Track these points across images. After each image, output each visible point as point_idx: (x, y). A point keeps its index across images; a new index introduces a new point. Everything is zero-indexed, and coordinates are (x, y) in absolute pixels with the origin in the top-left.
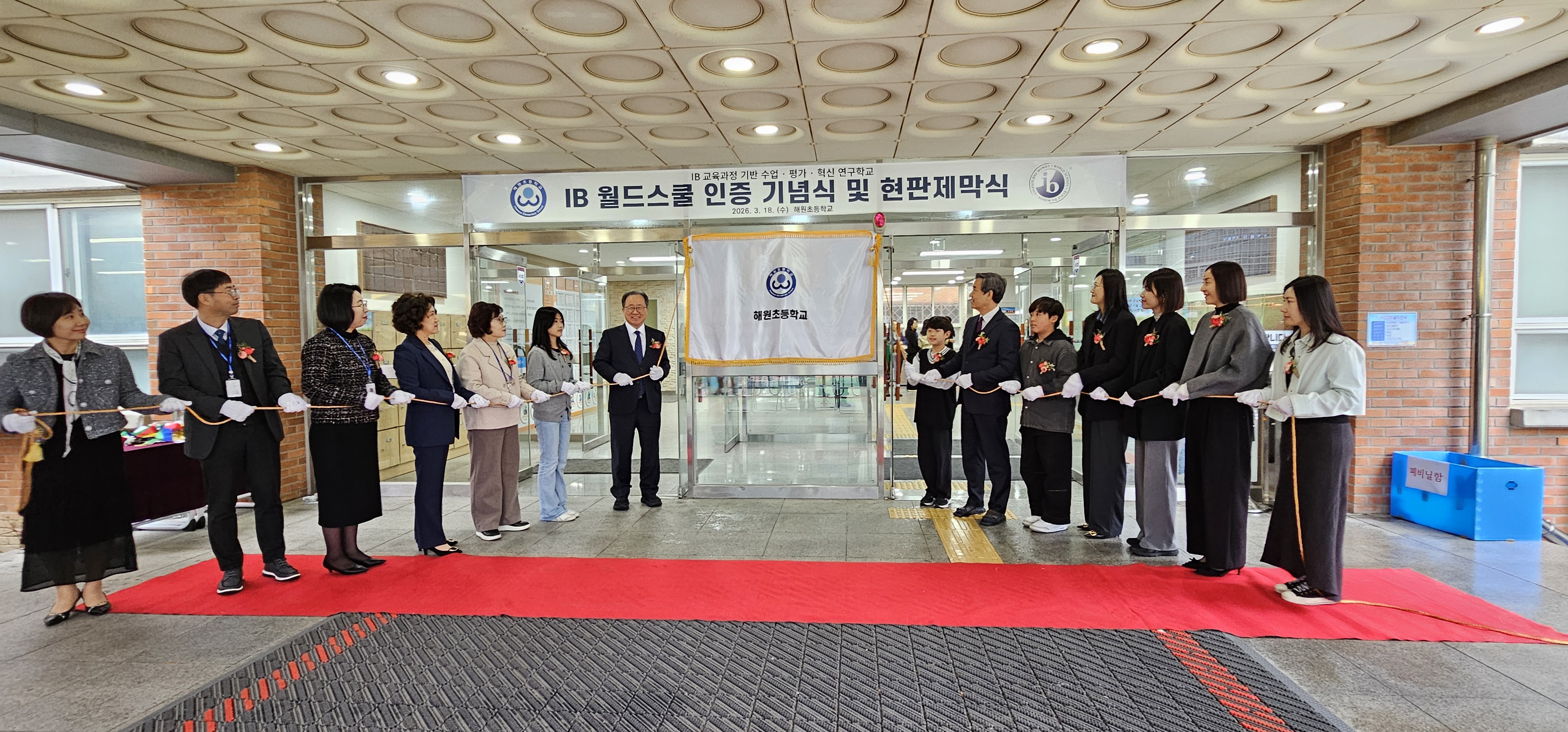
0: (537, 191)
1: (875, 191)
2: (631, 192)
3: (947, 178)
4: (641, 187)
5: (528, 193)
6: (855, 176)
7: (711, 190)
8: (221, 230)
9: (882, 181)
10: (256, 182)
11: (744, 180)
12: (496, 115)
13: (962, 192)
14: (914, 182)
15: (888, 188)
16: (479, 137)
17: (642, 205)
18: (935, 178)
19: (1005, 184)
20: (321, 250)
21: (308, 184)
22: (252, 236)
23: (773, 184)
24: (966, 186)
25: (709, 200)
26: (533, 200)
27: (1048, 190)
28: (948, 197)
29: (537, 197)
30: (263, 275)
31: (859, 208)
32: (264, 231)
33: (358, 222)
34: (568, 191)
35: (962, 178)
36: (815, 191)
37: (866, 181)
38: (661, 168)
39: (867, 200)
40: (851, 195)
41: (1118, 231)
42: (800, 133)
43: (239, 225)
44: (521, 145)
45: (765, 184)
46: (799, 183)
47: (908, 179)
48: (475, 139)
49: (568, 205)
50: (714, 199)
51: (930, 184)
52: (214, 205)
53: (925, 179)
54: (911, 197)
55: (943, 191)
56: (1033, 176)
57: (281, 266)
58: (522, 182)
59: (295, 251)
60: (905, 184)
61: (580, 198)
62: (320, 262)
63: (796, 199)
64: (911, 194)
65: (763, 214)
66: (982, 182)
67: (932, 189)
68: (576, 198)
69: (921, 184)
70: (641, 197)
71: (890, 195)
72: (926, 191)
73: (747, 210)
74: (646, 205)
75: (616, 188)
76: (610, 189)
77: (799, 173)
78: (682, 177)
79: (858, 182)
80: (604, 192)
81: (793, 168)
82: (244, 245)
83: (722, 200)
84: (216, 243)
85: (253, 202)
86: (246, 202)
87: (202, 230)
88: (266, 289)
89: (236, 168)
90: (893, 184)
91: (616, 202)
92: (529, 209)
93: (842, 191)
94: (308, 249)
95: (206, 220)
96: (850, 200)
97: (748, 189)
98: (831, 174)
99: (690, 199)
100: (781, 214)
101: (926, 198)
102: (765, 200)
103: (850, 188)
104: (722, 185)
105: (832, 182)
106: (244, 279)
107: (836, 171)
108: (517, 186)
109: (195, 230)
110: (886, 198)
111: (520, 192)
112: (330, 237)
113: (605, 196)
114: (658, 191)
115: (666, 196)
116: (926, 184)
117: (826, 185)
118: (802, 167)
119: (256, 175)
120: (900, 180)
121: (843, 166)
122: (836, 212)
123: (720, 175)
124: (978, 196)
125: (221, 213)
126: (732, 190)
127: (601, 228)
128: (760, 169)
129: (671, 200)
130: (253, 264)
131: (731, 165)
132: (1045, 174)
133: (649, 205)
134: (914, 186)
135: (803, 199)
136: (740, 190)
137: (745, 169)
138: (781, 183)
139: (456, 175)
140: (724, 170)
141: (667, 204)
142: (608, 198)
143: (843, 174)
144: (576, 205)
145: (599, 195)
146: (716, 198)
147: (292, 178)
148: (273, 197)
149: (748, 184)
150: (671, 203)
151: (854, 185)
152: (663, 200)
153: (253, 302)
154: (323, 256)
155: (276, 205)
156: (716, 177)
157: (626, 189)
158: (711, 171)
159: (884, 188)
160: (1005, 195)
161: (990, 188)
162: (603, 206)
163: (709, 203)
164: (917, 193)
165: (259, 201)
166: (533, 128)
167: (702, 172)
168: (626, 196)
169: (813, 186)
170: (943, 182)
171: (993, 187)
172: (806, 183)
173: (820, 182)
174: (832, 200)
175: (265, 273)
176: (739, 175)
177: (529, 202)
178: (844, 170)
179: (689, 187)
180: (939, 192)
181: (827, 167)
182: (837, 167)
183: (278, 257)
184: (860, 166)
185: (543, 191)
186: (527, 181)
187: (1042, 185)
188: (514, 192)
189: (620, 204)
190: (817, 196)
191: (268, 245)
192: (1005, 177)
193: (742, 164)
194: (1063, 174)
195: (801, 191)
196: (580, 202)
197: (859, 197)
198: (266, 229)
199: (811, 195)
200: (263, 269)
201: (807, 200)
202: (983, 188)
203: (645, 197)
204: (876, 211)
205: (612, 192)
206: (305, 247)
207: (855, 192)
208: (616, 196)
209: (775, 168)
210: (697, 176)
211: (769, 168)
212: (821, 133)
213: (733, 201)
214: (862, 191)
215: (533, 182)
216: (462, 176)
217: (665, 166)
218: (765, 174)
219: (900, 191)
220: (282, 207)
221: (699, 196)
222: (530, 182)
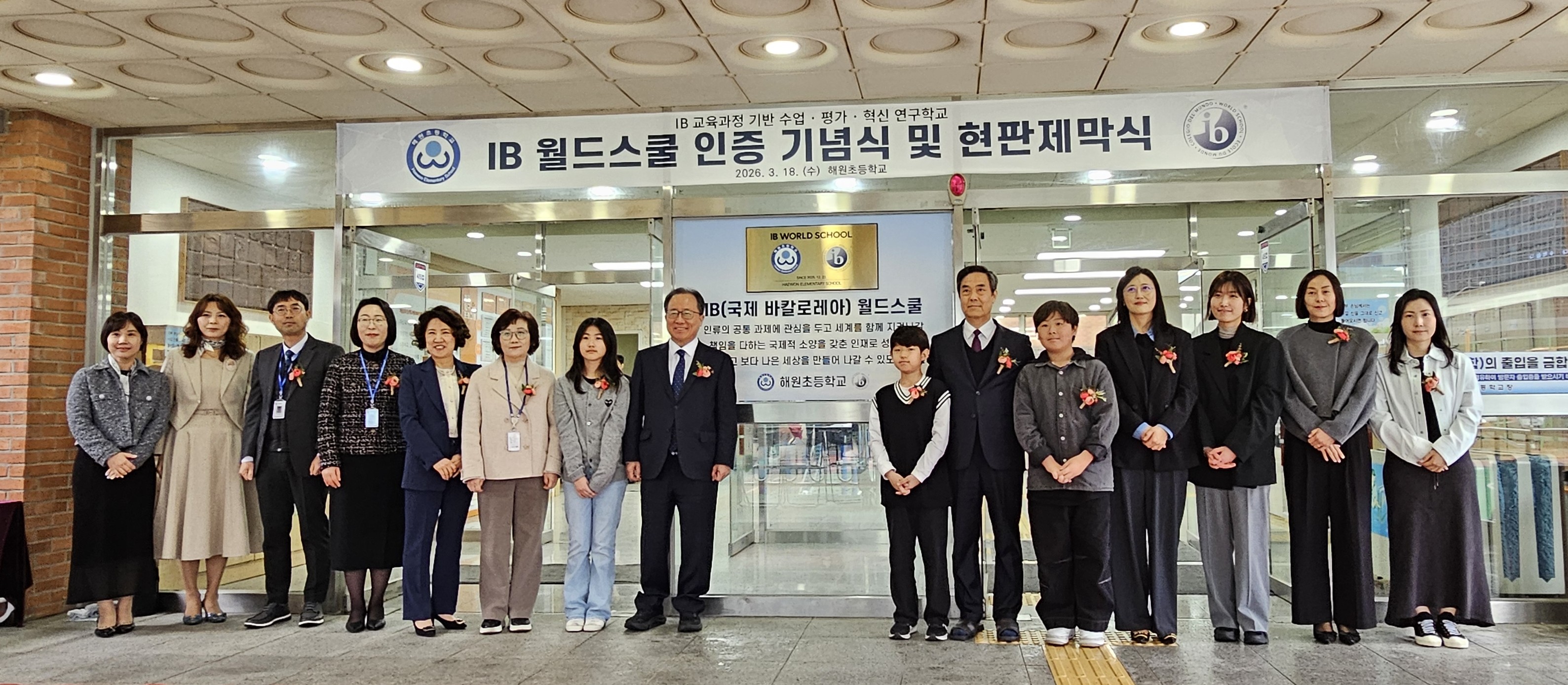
0: (446, 146)
1: (950, 142)
2: (585, 147)
3: (1059, 122)
4: (600, 140)
5: (433, 149)
6: (920, 121)
7: (705, 142)
9: (961, 128)
10: (36, 133)
11: (754, 128)
12: (385, 26)
13: (1082, 142)
14: (1009, 129)
15: (970, 138)
16: (362, 61)
17: (601, 165)
18: (1040, 123)
19: (1147, 131)
20: (126, 234)
21: (110, 139)
22: (22, 211)
23: (797, 133)
24: (1088, 134)
25: (701, 157)
26: (441, 159)
27: (1213, 139)
28: (1060, 150)
29: (446, 154)
30: (33, 269)
31: (926, 167)
32: (41, 204)
33: (183, 199)
34: (492, 146)
35: (1081, 122)
36: (860, 143)
37: (936, 128)
38: (631, 111)
39: (939, 155)
40: (913, 148)
41: (1321, 200)
42: (831, 53)
44: (422, 73)
45: (785, 132)
46: (836, 131)
47: (1000, 124)
48: (354, 64)
49: (492, 166)
50: (708, 156)
51: (1032, 131)
53: (1026, 124)
54: (1005, 151)
55: (1053, 141)
56: (1190, 118)
57: (63, 256)
58: (424, 133)
59: (84, 235)
60: (995, 132)
61: (510, 155)
62: (122, 252)
63: (831, 154)
64: (1004, 147)
65: (781, 178)
66: (1112, 127)
67: (1037, 138)
68: (504, 155)
69: (1020, 132)
70: (600, 154)
71: (972, 148)
72: (1026, 141)
73: (758, 172)
74: (607, 165)
75: (563, 141)
76: (554, 142)
77: (835, 116)
78: (662, 123)
79: (924, 128)
80: (545, 146)
81: (827, 108)
82: (10, 225)
83: (721, 158)
85: (29, 163)
86: (18, 162)
88: (37, 289)
89: (7, 113)
90: (977, 131)
91: (563, 162)
92: (434, 172)
93: (900, 143)
94: (105, 232)
96: (913, 156)
97: (761, 141)
98: (883, 118)
99: (673, 157)
100: (808, 177)
101: (1028, 152)
102: (785, 157)
103: (912, 138)
104: (721, 135)
105: (885, 130)
107: (892, 114)
108: (417, 138)
110: (966, 152)
111: (421, 148)
112: (140, 216)
113: (546, 153)
114: (625, 144)
115: (637, 152)
116: (1027, 131)
117: (877, 134)
118: (841, 108)
119: (36, 123)
120: (987, 125)
121: (901, 106)
122: (890, 174)
123: (719, 121)
124: (1106, 148)
126: (736, 142)
127: (540, 199)
128: (778, 112)
129: (644, 157)
130: (21, 252)
131: (734, 106)
132: (1207, 115)
133: (612, 165)
134: (1009, 134)
135: (842, 154)
136: (748, 143)
137: (756, 112)
138: (808, 132)
139: (330, 123)
140: (725, 113)
141: (639, 164)
142: (551, 155)
143: (902, 117)
144: (504, 166)
145: (539, 151)
146: (712, 155)
147: (89, 129)
148: (58, 156)
149: (760, 133)
150: (645, 163)
151: (918, 134)
152: (633, 158)
153: (16, 310)
154: (126, 243)
155: (61, 167)
156: (712, 123)
157: (578, 142)
158: (705, 114)
159: (963, 138)
160: (1148, 147)
161: (1124, 136)
162: (543, 168)
163: (701, 161)
164: (1013, 145)
165: (38, 160)
166: (438, 45)
167: (689, 115)
168: (578, 153)
169: (856, 135)
170: (1053, 129)
171: (1128, 135)
172: (847, 130)
173: (868, 130)
174: (886, 156)
175: (37, 265)
176: (747, 120)
177: (433, 163)
178: (903, 112)
179: (672, 138)
180: (1046, 144)
181: (877, 107)
182: (893, 107)
183: (59, 244)
184: (928, 105)
185: (455, 146)
186: (433, 132)
187: (1202, 131)
188: (412, 147)
189: (569, 164)
190: (863, 150)
191: (44, 225)
192: (1146, 120)
193: (751, 104)
194: (1234, 115)
195: (839, 143)
196: (510, 161)
197: (926, 151)
198: (43, 202)
199: (854, 147)
200: (35, 260)
202: (1113, 137)
203: (607, 153)
204: (952, 172)
205: (558, 146)
206: (101, 230)
207: (920, 144)
208: (563, 152)
209: (799, 110)
210: (684, 123)
211: (791, 111)
212: (863, 51)
214: (930, 142)
215: (441, 132)
216: (338, 124)
217: (637, 108)
218: (785, 118)
219: (987, 142)
220: (71, 170)
221: (686, 151)
222: (437, 132)
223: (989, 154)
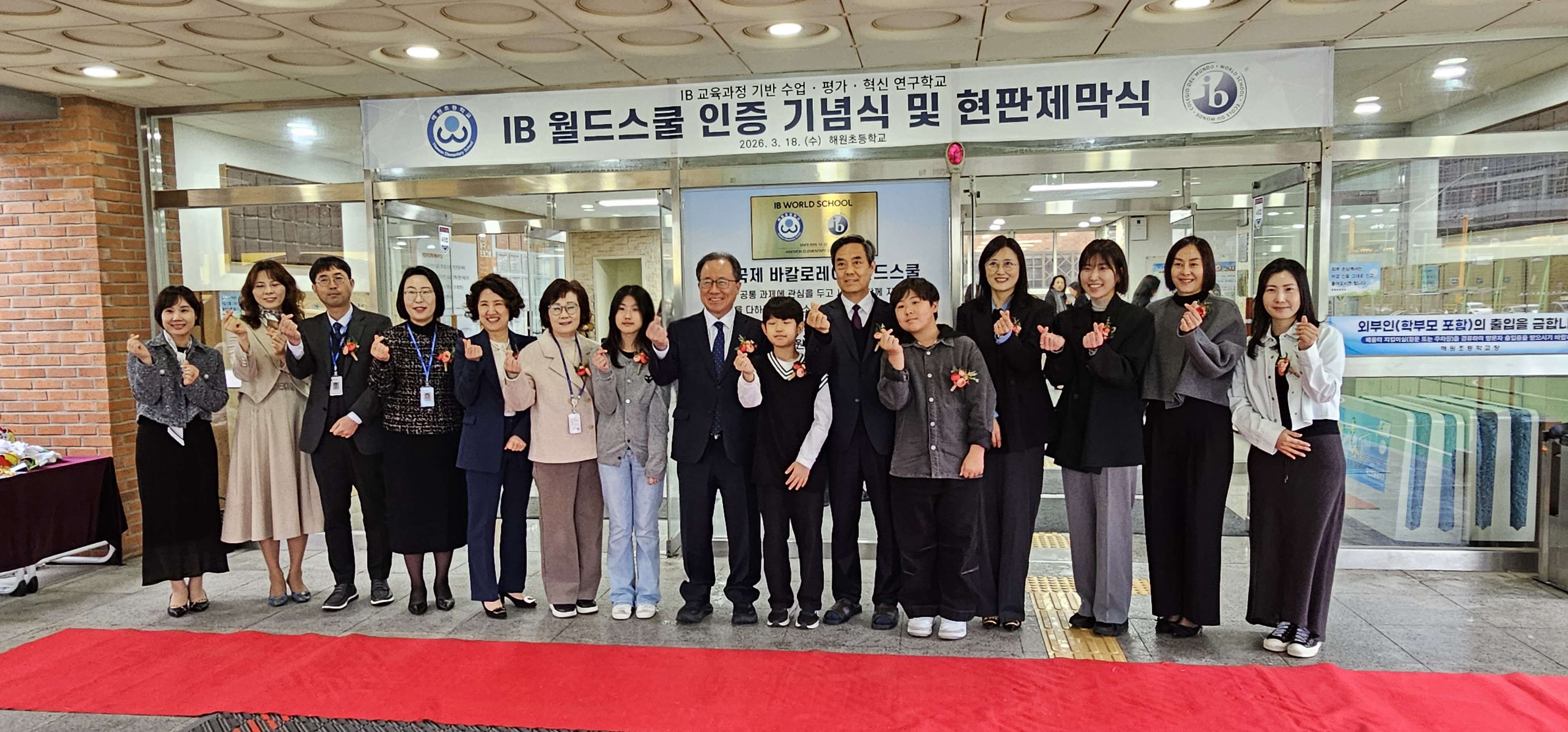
0: (464, 121)
1: (948, 109)
2: (595, 120)
3: (1057, 88)
4: (609, 112)
5: (452, 123)
6: (920, 89)
7: (709, 114)
8: (42, 185)
9: (959, 96)
10: (87, 116)
11: (757, 98)
13: (1080, 108)
14: (1007, 95)
15: (968, 106)
17: (611, 138)
18: (1039, 89)
19: (1145, 96)
20: (175, 209)
21: (153, 117)
22: (82, 192)
23: (798, 103)
24: (1086, 100)
25: (706, 129)
26: (459, 134)
27: (1212, 103)
28: (1058, 117)
29: (464, 129)
30: (99, 247)
31: (925, 136)
32: (98, 185)
33: (222, 167)
34: (507, 120)
35: (1080, 88)
36: (860, 112)
37: (935, 96)
38: (637, 84)
40: (913, 117)
41: (1319, 164)
42: (833, 33)
43: (65, 178)
45: (787, 103)
46: (837, 101)
47: (998, 91)
49: (508, 140)
50: (713, 127)
51: (1030, 98)
52: (32, 152)
53: (1024, 90)
54: (1003, 118)
55: (1051, 107)
56: (1189, 82)
57: (121, 232)
58: (442, 108)
59: (139, 211)
60: (994, 99)
61: (524, 129)
62: (174, 225)
63: (832, 124)
64: (1002, 114)
65: (784, 147)
66: (1111, 92)
67: (1035, 105)
68: (519, 129)
69: (1018, 99)
70: (609, 126)
71: (971, 116)
73: (761, 142)
74: (616, 137)
75: (574, 114)
76: (565, 116)
77: (836, 85)
78: (667, 96)
79: (923, 97)
80: (557, 119)
81: (828, 78)
82: (74, 205)
83: (725, 129)
84: (37, 204)
85: (83, 147)
86: (74, 146)
87: (18, 187)
88: (104, 266)
89: (59, 100)
90: (976, 99)
91: (575, 135)
92: (453, 146)
93: (899, 112)
94: (156, 208)
95: (23, 173)
96: (912, 125)
97: (763, 111)
98: (883, 87)
99: (679, 128)
100: (810, 147)
101: (1025, 119)
102: (787, 128)
103: (911, 107)
104: (725, 106)
105: (885, 99)
106: (74, 253)
107: (891, 82)
108: (436, 113)
109: (9, 187)
110: (964, 121)
111: (440, 123)
112: (186, 191)
113: (558, 127)
114: (633, 116)
115: (644, 124)
116: (1026, 98)
117: (877, 103)
118: (841, 77)
119: (85, 108)
120: (986, 93)
121: (901, 75)
122: (889, 143)
123: (722, 92)
124: (1104, 114)
125: (43, 161)
126: (739, 113)
127: (553, 171)
128: (780, 82)
129: (651, 130)
130: (85, 231)
131: (737, 77)
132: (1207, 79)
133: (621, 137)
134: (1007, 101)
135: (842, 124)
136: (751, 113)
137: (758, 82)
138: (810, 102)
139: (353, 100)
140: (728, 84)
141: (646, 136)
142: (563, 128)
143: (901, 86)
144: (519, 140)
145: (551, 124)
146: (717, 126)
147: (132, 109)
148: (109, 138)
149: (762, 103)
150: (653, 135)
151: (917, 102)
152: (641, 130)
153: (88, 285)
154: (177, 217)
155: (112, 148)
156: (716, 95)
157: (588, 114)
158: (709, 85)
159: (961, 106)
160: (1145, 112)
161: (1122, 102)
162: (556, 141)
163: (706, 132)
164: (1011, 112)
165: (91, 144)
167: (695, 87)
168: (589, 126)
169: (857, 104)
170: (1051, 95)
171: (1127, 100)
172: (847, 100)
173: (867, 99)
174: (885, 125)
175: (101, 243)
176: (750, 90)
177: (453, 137)
178: (902, 81)
179: (678, 110)
180: (1044, 111)
181: (877, 76)
182: (892, 75)
183: (118, 220)
184: (927, 73)
185: (472, 120)
186: (450, 106)
187: (1202, 95)
188: (432, 123)
189: (580, 137)
190: (863, 119)
191: (104, 205)
192: (1145, 84)
193: (752, 75)
194: (1235, 78)
195: (840, 112)
196: (525, 135)
197: (924, 119)
198: (101, 183)
199: (855, 117)
200: (100, 238)
201: (848, 127)
202: (1111, 103)
203: (615, 126)
204: (950, 140)
205: (569, 120)
206: (153, 205)
207: (919, 112)
208: (575, 125)
209: (801, 80)
210: (688, 95)
211: (792, 81)
212: (865, 32)
213: (741, 129)
214: (929, 111)
215: (459, 107)
216: (361, 101)
217: (642, 80)
218: (787, 89)
219: (986, 109)
220: (121, 151)
221: (691, 123)
222: (454, 107)
223: (987, 121)
